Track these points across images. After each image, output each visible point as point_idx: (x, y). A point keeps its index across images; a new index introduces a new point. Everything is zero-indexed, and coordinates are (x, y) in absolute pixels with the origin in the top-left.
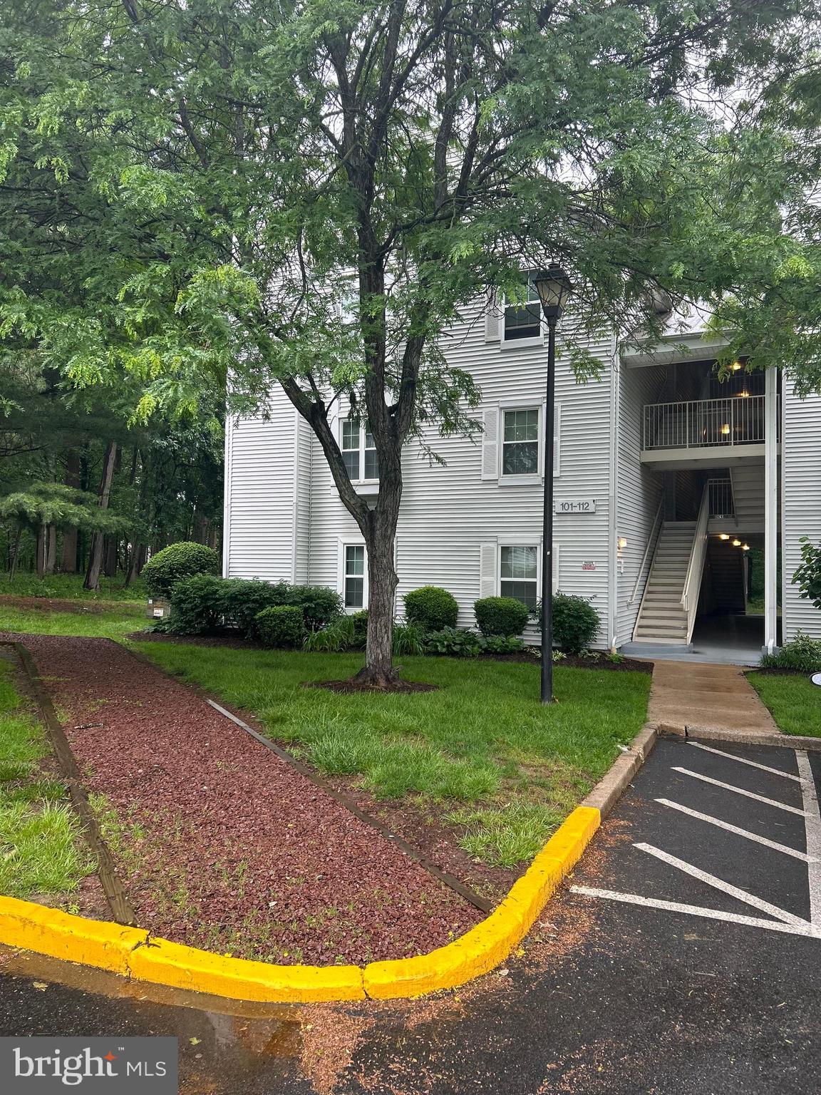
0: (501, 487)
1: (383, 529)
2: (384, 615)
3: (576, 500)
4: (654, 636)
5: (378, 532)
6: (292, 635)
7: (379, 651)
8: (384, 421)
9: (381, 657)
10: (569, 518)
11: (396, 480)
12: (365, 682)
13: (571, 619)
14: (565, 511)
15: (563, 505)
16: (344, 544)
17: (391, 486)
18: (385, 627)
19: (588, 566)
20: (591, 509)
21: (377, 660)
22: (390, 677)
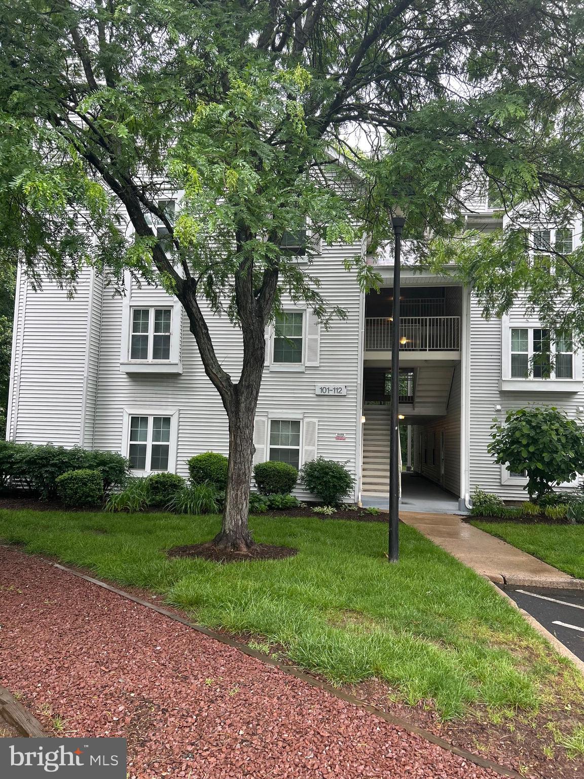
0: (272, 372)
1: (248, 402)
2: (244, 483)
3: (331, 386)
5: (243, 405)
6: (93, 497)
7: (239, 517)
9: (240, 523)
10: (326, 399)
12: (226, 547)
13: (334, 479)
14: (323, 394)
15: (322, 389)
16: (130, 414)
17: (257, 363)
18: (245, 494)
19: (340, 438)
20: (344, 392)
21: (236, 524)
22: (249, 541)
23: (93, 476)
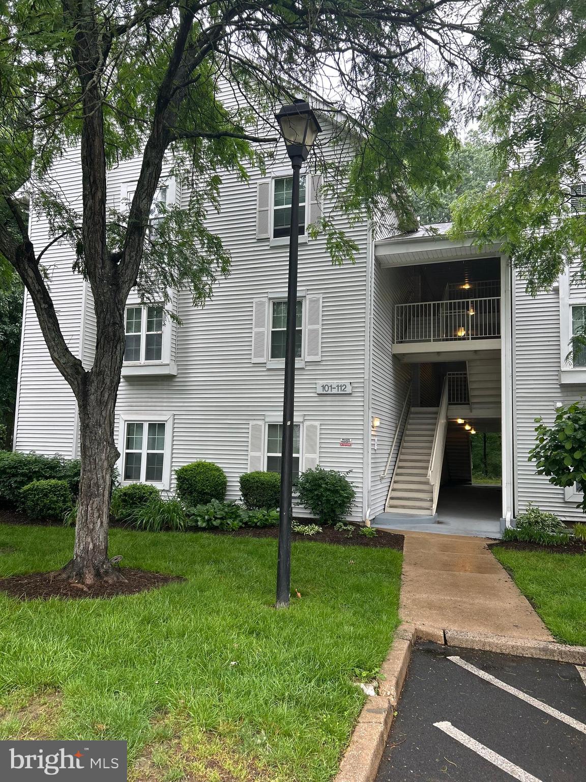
0: (269, 370)
1: (99, 393)
2: (98, 496)
3: (335, 383)
4: (404, 507)
5: (92, 397)
7: (89, 540)
8: (103, 267)
9: (91, 546)
10: (329, 398)
11: (115, 335)
12: (69, 577)
14: (325, 392)
15: (324, 387)
16: (126, 421)
17: (108, 342)
18: (98, 510)
19: (345, 443)
20: (348, 390)
21: (86, 550)
22: (102, 571)
23: (56, 486)
